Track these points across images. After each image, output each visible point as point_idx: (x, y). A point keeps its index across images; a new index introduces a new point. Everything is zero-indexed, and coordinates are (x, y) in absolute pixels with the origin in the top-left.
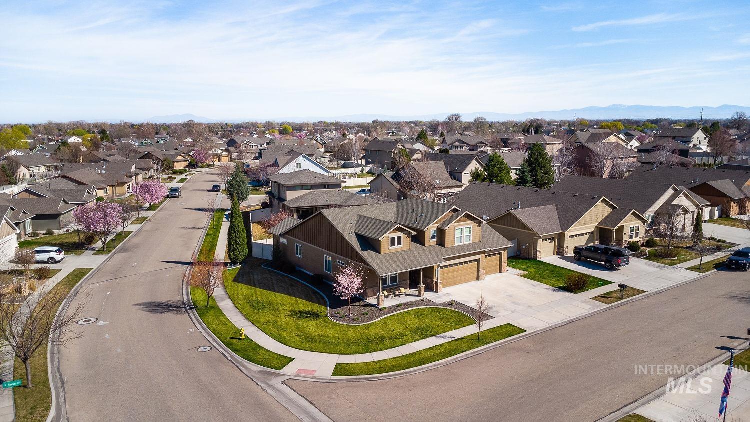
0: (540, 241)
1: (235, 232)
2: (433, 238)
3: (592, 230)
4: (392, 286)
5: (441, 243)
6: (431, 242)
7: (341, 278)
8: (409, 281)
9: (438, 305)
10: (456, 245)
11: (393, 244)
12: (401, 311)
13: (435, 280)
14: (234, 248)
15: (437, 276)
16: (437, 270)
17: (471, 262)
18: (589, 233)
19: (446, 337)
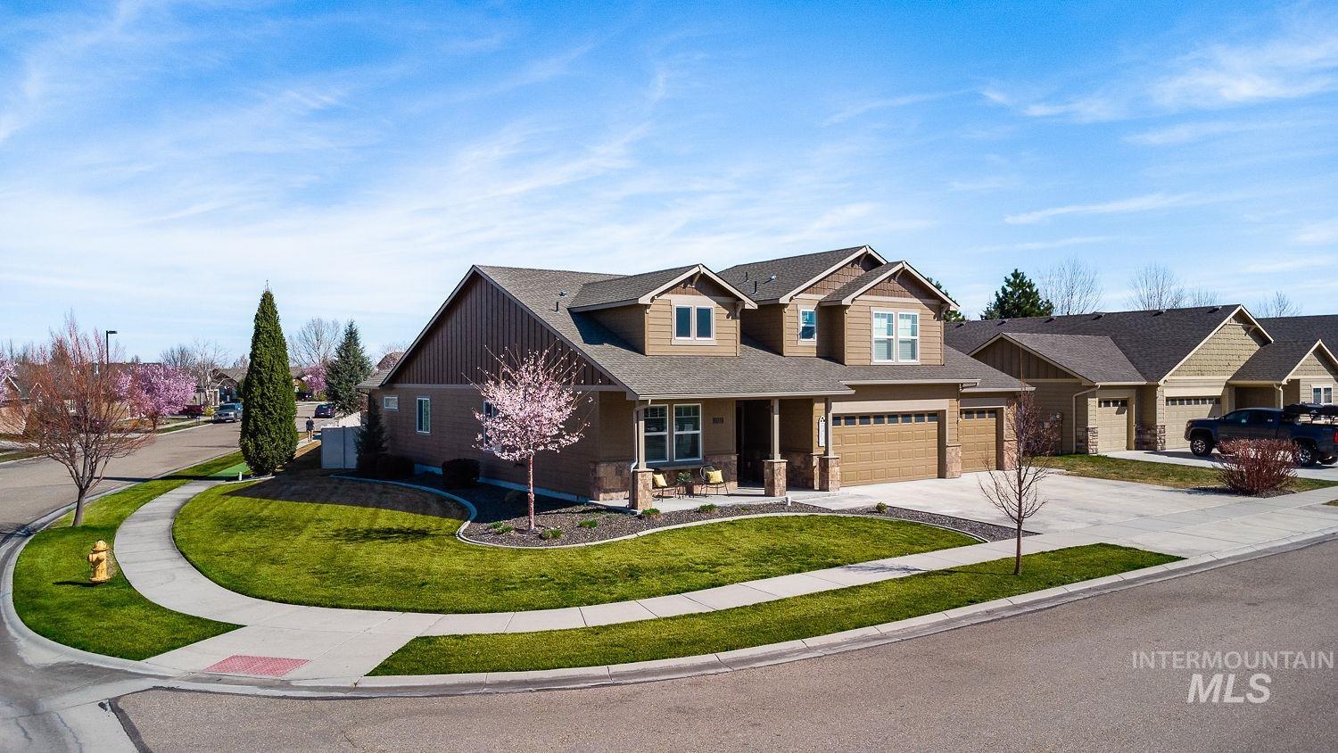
0: (1093, 403)
1: (261, 382)
2: (807, 333)
3: (1218, 392)
4: (680, 464)
5: (832, 349)
6: (799, 346)
7: (501, 395)
8: (734, 458)
9: (833, 512)
10: (876, 361)
11: (683, 330)
12: (712, 521)
13: (817, 451)
14: (256, 425)
15: (822, 443)
16: (822, 424)
17: (920, 416)
18: (1210, 398)
19: (883, 568)
